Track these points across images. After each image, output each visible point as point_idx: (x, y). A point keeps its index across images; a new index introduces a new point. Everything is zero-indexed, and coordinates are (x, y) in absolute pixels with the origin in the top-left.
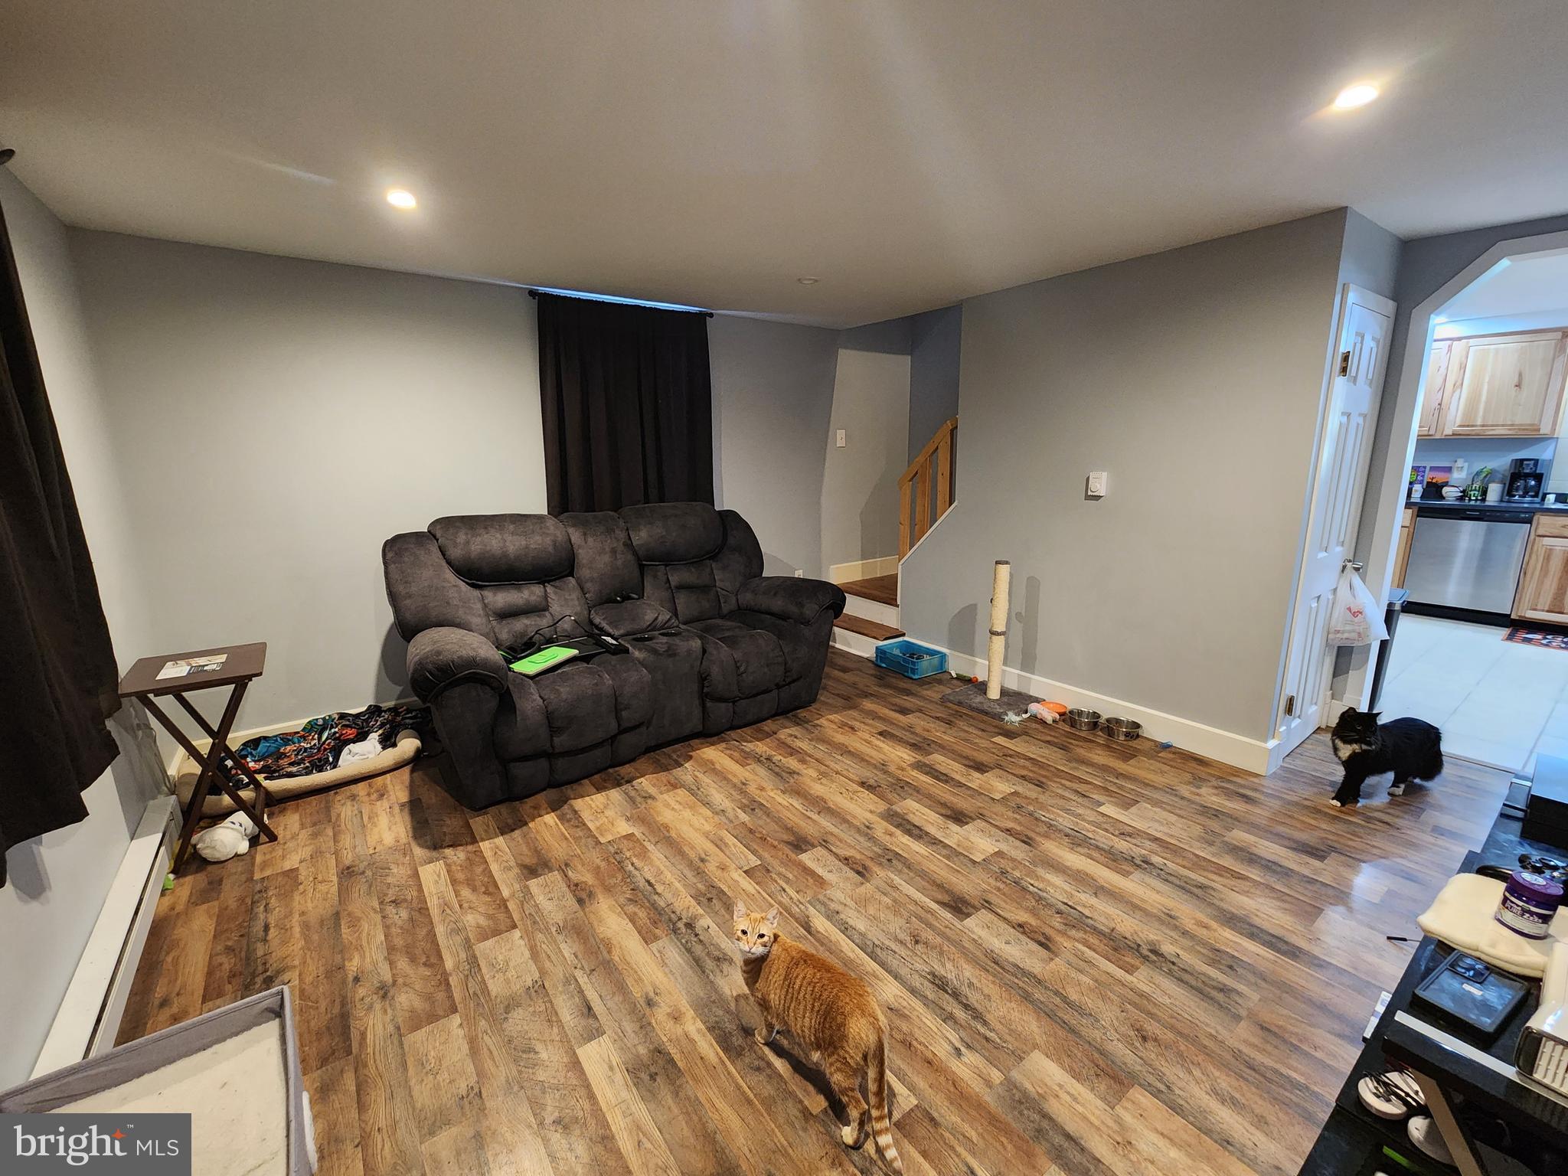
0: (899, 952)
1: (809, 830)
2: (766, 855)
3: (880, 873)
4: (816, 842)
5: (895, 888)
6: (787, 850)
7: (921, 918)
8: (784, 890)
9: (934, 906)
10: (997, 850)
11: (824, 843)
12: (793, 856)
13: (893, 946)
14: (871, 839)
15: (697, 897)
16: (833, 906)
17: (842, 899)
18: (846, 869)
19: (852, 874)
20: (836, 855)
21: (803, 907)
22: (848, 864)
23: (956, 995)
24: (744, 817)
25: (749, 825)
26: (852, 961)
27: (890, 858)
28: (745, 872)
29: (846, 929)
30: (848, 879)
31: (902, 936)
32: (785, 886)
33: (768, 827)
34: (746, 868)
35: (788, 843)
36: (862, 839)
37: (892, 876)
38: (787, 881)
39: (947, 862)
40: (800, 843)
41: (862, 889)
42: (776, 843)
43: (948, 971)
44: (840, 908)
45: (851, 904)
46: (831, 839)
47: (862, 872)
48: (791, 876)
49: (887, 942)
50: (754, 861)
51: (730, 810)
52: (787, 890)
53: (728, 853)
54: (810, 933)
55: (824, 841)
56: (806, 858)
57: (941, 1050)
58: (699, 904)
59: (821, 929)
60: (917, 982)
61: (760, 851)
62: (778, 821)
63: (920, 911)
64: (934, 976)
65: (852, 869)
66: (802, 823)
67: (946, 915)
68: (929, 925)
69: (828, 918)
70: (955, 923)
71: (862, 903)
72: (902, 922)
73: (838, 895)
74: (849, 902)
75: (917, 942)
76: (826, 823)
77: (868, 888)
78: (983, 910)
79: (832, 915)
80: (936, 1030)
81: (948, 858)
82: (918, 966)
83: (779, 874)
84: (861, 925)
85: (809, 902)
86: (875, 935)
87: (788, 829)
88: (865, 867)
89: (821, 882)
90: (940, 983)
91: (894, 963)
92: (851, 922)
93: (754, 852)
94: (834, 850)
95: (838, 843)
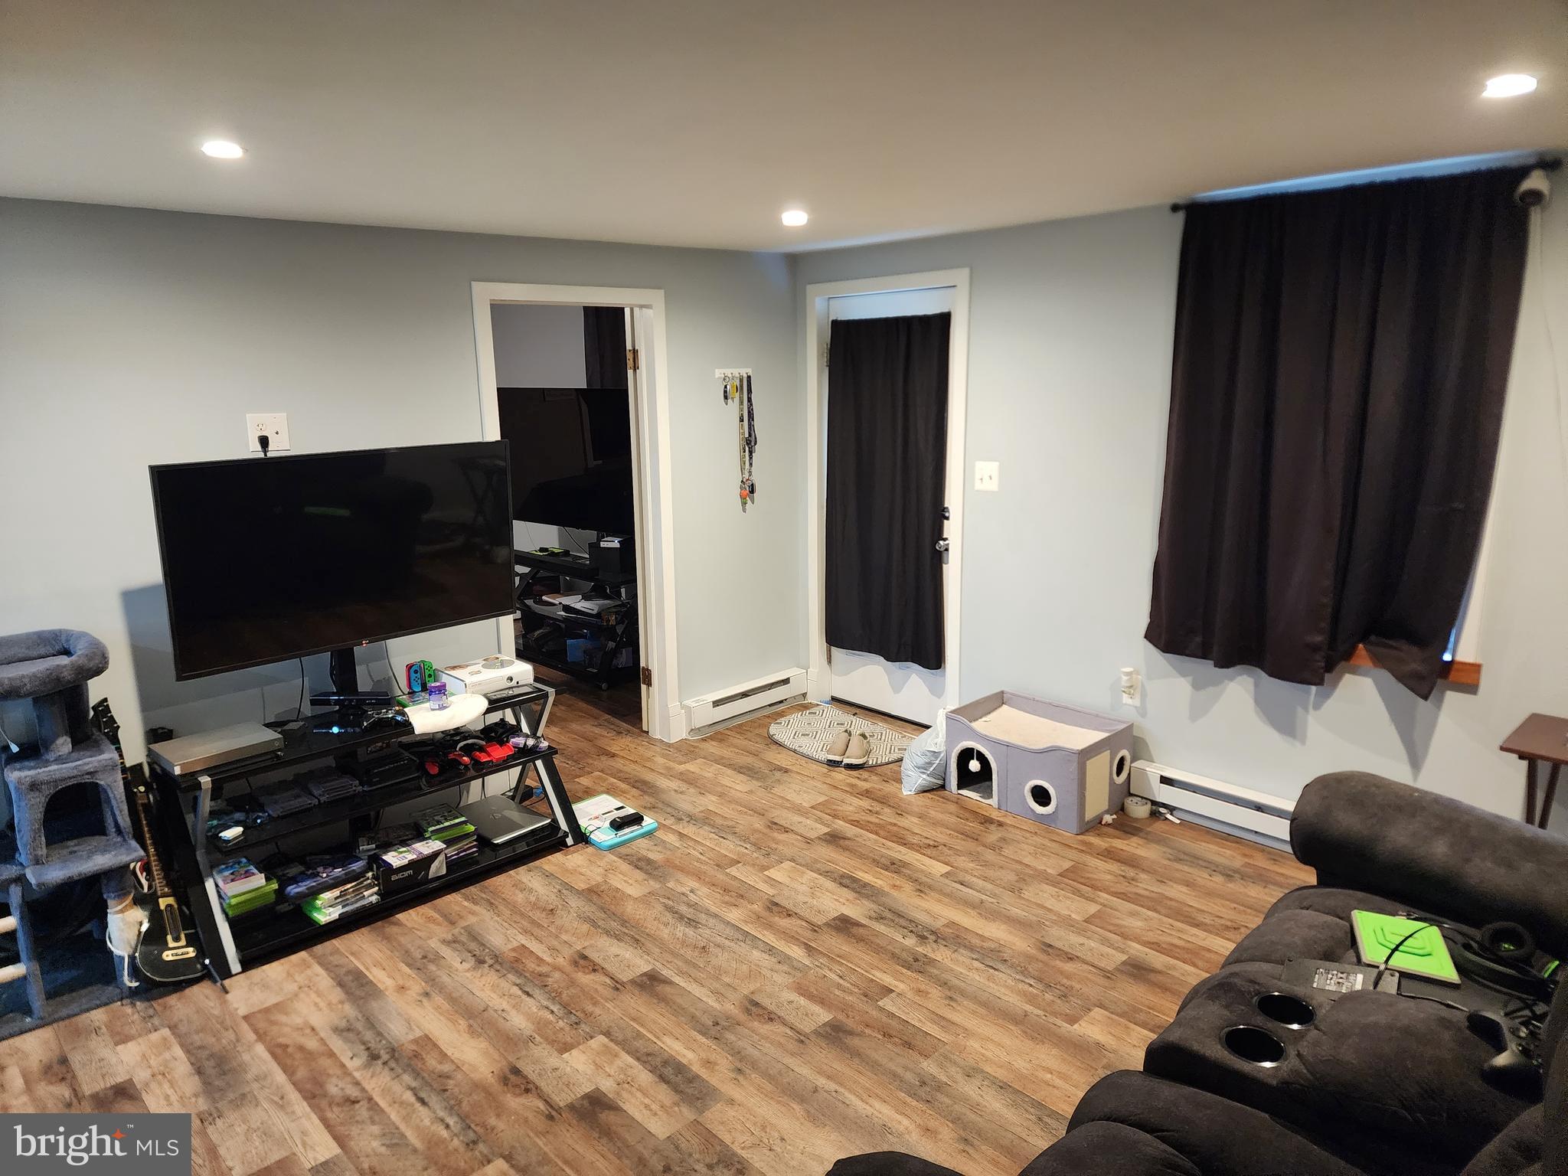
0: (723, 939)
1: (826, 1056)
2: (874, 1013)
3: (731, 1008)
4: (813, 1037)
5: (715, 993)
6: (850, 1023)
7: (694, 967)
8: (841, 977)
9: (677, 979)
10: (565, 1055)
11: (802, 1038)
12: (841, 1017)
13: (727, 942)
14: (737, 1053)
15: (932, 962)
16: (785, 968)
17: (775, 975)
18: (772, 1008)
19: (765, 1002)
20: (785, 1023)
21: (816, 963)
22: (770, 1013)
23: (681, 917)
24: (929, 1067)
25: (915, 1055)
26: (765, 929)
27: (716, 1029)
28: (892, 991)
29: (771, 950)
30: (770, 996)
31: (718, 951)
32: (841, 981)
33: (885, 1054)
34: (893, 995)
35: (851, 1033)
36: (750, 1050)
37: (716, 1005)
38: (839, 986)
39: (641, 1029)
40: (835, 1034)
41: (752, 987)
42: (868, 1031)
43: (681, 930)
44: (779, 967)
45: (765, 972)
46: (792, 1046)
47: (753, 1007)
48: (837, 992)
49: (732, 944)
50: (886, 1003)
51: (960, 1077)
52: (837, 978)
53: (925, 1010)
54: (806, 944)
55: (802, 1042)
56: (824, 1016)
57: (704, 891)
58: (926, 955)
59: (795, 948)
60: (712, 922)
61: (885, 1019)
62: (874, 1066)
63: (693, 972)
64: (696, 927)
65: (765, 1009)
66: (838, 1066)
67: (666, 972)
68: (687, 962)
69: (789, 958)
70: (660, 966)
71: (754, 973)
72: (714, 961)
73: (779, 978)
74: (768, 974)
75: (704, 948)
76: (803, 1071)
77: (746, 989)
78: (625, 980)
79: (784, 959)
80: (704, 899)
81: (639, 1035)
82: (708, 931)
83: (851, 993)
84: (756, 954)
85: (810, 969)
86: (743, 949)
87: (855, 1054)
88: (748, 1012)
89: (802, 990)
90: (692, 923)
91: (729, 931)
92: (767, 957)
93: (891, 1015)
94: (788, 1031)
95: (782, 1040)
